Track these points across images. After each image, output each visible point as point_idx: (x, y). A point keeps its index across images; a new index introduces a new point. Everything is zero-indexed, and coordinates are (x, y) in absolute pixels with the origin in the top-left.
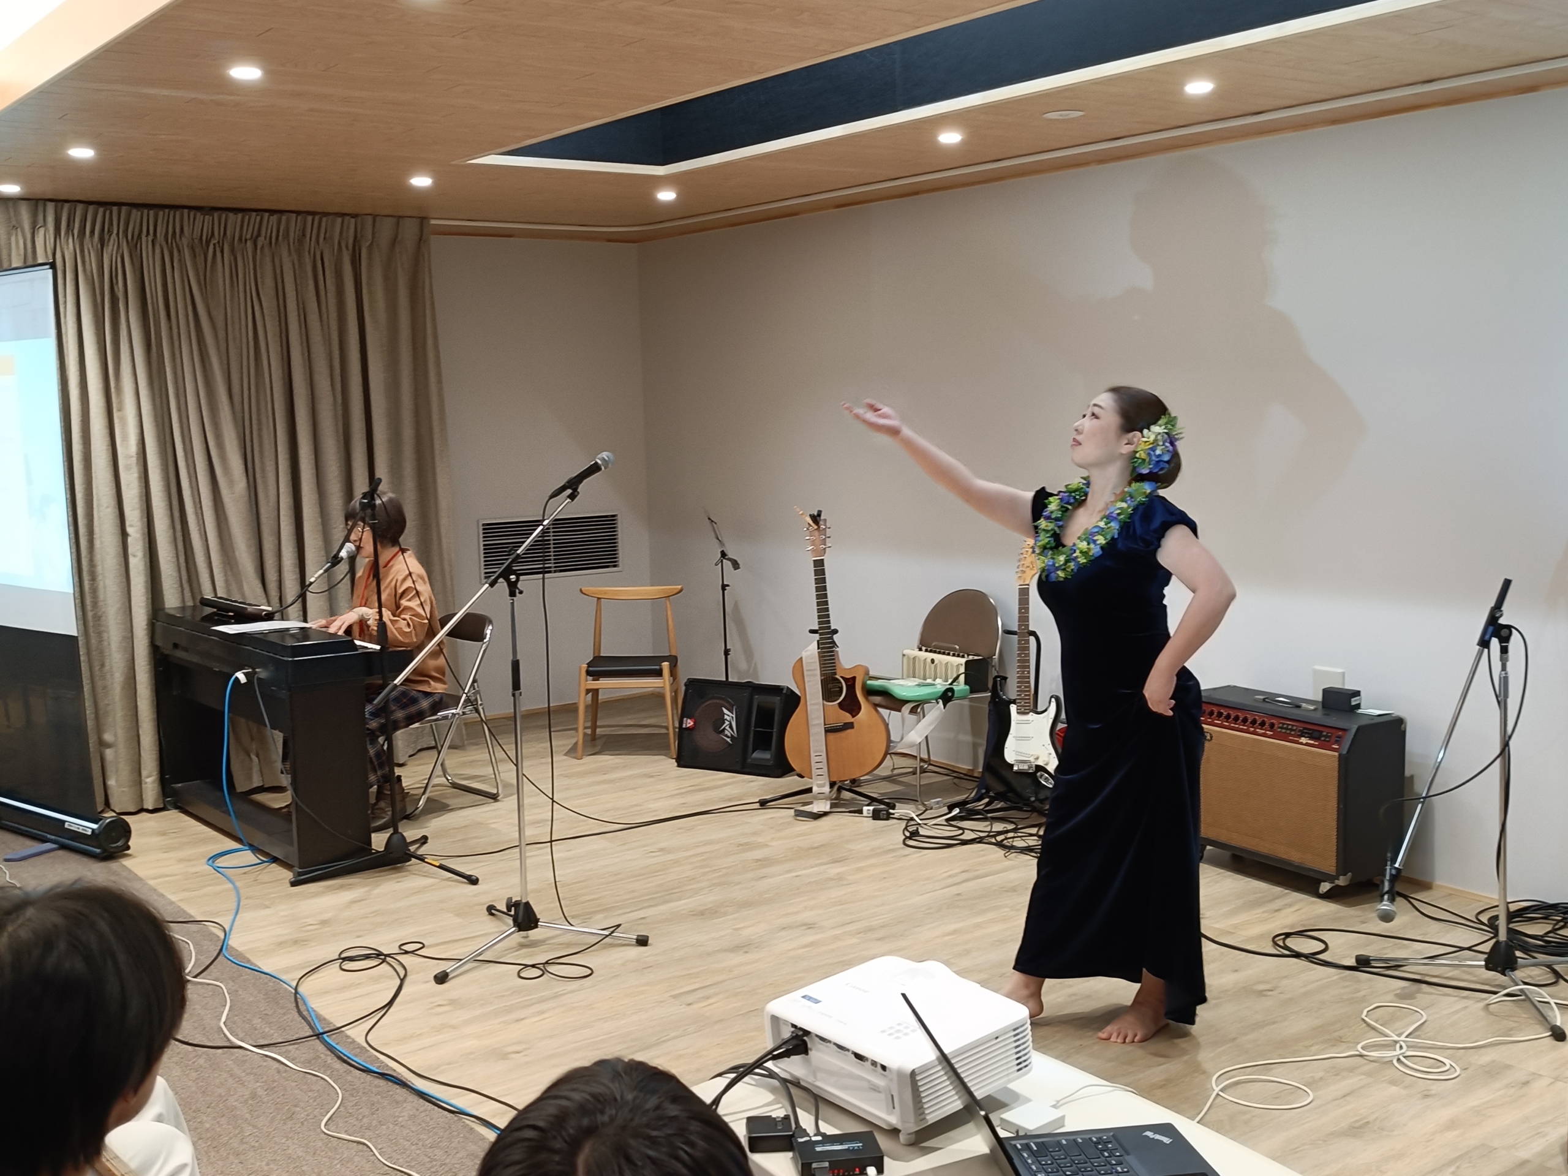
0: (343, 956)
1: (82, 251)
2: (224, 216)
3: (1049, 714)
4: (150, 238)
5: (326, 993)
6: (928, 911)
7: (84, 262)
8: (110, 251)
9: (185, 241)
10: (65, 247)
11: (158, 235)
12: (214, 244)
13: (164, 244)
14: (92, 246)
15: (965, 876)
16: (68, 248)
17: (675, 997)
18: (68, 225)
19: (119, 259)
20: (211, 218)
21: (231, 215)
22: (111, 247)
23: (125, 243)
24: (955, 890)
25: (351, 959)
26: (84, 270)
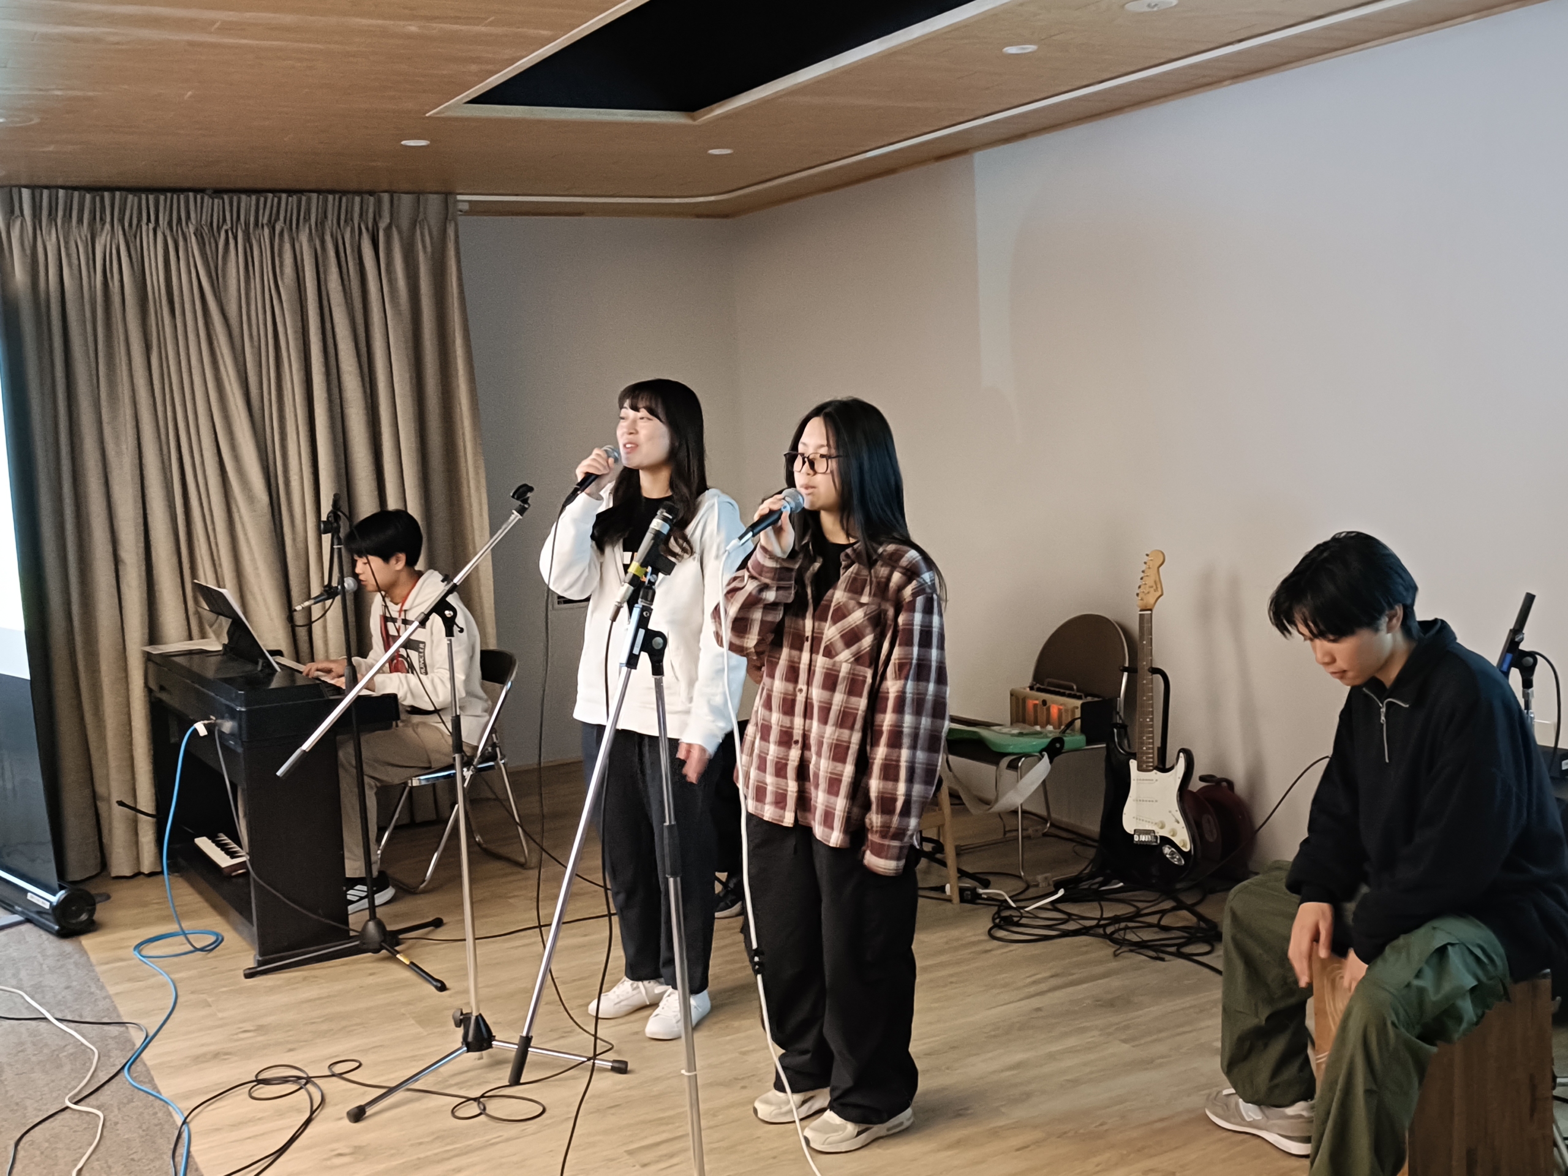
0: (260, 1077)
1: (67, 243)
2: (235, 199)
3: (1176, 772)
4: (151, 226)
5: (218, 1130)
6: (993, 1033)
7: (68, 255)
8: (103, 242)
9: (192, 229)
10: (46, 237)
11: (161, 222)
12: (227, 231)
13: (168, 233)
14: (81, 237)
15: (1054, 982)
16: (50, 239)
17: (630, 1153)
18: (50, 214)
19: (114, 252)
20: (221, 201)
21: (244, 197)
22: (103, 237)
23: (121, 232)
24: (1036, 1002)
25: (266, 1082)
26: (70, 265)
